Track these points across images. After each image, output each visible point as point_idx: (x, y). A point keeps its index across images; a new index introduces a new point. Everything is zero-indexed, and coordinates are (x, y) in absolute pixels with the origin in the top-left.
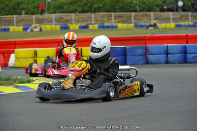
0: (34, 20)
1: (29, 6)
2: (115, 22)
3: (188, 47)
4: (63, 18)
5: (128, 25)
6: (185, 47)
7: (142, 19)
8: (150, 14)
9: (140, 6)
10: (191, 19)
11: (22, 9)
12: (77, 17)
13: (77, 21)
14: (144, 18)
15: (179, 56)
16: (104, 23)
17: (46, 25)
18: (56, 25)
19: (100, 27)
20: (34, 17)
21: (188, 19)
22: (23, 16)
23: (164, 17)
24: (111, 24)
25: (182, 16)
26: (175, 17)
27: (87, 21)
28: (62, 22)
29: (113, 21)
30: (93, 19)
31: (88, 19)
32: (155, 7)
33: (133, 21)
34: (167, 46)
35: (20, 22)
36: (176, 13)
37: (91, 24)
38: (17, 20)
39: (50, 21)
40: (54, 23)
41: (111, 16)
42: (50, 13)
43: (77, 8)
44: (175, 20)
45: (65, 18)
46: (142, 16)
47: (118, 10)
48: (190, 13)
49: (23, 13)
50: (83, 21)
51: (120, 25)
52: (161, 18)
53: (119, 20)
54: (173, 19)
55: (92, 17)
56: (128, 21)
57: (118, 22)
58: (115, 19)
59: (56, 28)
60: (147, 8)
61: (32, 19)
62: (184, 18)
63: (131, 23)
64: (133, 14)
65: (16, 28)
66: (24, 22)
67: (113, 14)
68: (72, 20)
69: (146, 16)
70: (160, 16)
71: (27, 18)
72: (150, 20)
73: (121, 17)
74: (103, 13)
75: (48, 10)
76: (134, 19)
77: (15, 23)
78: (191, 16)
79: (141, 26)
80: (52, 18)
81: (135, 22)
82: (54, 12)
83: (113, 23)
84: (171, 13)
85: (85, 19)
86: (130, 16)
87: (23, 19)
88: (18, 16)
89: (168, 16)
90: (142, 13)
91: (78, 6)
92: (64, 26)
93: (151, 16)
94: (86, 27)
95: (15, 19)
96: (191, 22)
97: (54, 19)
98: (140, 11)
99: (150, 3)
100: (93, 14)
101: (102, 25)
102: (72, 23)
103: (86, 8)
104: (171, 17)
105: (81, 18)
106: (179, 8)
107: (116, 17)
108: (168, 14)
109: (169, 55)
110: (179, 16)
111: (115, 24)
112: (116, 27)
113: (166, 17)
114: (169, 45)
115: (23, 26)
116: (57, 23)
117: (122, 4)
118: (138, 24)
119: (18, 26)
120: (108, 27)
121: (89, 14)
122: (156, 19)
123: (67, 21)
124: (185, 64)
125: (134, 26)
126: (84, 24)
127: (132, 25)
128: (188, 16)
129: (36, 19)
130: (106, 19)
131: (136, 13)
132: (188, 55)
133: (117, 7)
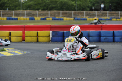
0: (14, 14)
1: (11, 5)
2: (62, 17)
3: (101, 32)
4: (31, 13)
5: (70, 18)
6: (100, 32)
7: (78, 15)
8: (84, 12)
9: (77, 8)
10: (109, 15)
11: (7, 7)
12: (39, 13)
13: (40, 15)
14: (80, 14)
15: (96, 38)
16: (55, 17)
17: (20, 17)
18: (26, 17)
19: (53, 19)
20: (13, 12)
21: (107, 16)
22: (7, 11)
23: (92, 14)
24: (59, 18)
25: (103, 14)
26: (99, 14)
27: (45, 15)
28: (30, 15)
29: (61, 16)
30: (49, 14)
31: (46, 14)
32: (87, 8)
33: (73, 16)
34: (89, 32)
35: (5, 14)
36: (99, 11)
37: (48, 17)
38: (3, 14)
39: (23, 15)
40: (25, 16)
41: (60, 13)
42: (24, 10)
43: (40, 8)
44: (98, 16)
45: (33, 13)
46: (78, 13)
47: (65, 9)
48: (108, 12)
49: (7, 9)
50: (43, 15)
51: (65, 18)
52: (90, 14)
53: (65, 15)
54: (97, 15)
55: (48, 13)
56: (70, 16)
57: (64, 17)
58: (62, 15)
59: (27, 19)
60: (82, 9)
61: (13, 13)
62: (104, 15)
63: (72, 17)
64: (73, 12)
65: (2, 18)
66: (8, 15)
67: (61, 11)
68: (36, 14)
69: (81, 13)
70: (90, 13)
71: (10, 12)
72: (83, 16)
73: (66, 13)
74: (55, 11)
75: (22, 8)
76: (74, 15)
77: (2, 15)
78: (109, 14)
79: (78, 19)
80: (24, 13)
81: (74, 16)
82: (26, 10)
83: (61, 17)
84: (96, 12)
85: (44, 14)
86: (72, 13)
87: (7, 13)
88: (4, 11)
89: (94, 14)
90: (78, 11)
91: (41, 6)
92: (32, 18)
93: (84, 14)
94: (45, 19)
95: (2, 12)
96: (109, 17)
97: (25, 14)
98: (77, 10)
99: (84, 6)
100: (49, 11)
101: (54, 18)
102: (36, 16)
103: (45, 8)
104: (96, 14)
105: (42, 13)
106: (101, 9)
107: (63, 14)
108: (94, 12)
109: (90, 37)
110: (101, 14)
111: (62, 18)
112: (63, 19)
113: (93, 14)
114: (90, 31)
115: (7, 17)
116: (27, 16)
117: (67, 6)
118: (76, 18)
119: (4, 17)
120: (58, 19)
121: (47, 11)
122: (87, 15)
123: (33, 15)
124: (99, 43)
125: (73, 19)
126: (43, 17)
127: (72, 18)
128: (107, 13)
129: (14, 13)
130: (57, 15)
131: (75, 11)
132: (102, 37)
133: (64, 7)
